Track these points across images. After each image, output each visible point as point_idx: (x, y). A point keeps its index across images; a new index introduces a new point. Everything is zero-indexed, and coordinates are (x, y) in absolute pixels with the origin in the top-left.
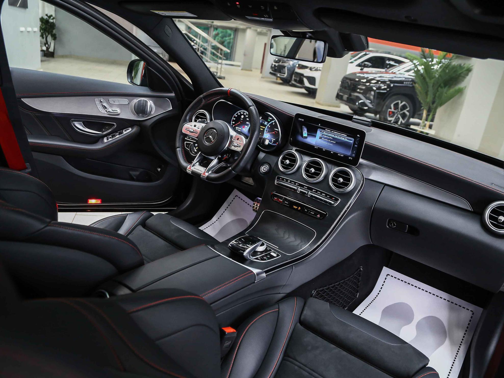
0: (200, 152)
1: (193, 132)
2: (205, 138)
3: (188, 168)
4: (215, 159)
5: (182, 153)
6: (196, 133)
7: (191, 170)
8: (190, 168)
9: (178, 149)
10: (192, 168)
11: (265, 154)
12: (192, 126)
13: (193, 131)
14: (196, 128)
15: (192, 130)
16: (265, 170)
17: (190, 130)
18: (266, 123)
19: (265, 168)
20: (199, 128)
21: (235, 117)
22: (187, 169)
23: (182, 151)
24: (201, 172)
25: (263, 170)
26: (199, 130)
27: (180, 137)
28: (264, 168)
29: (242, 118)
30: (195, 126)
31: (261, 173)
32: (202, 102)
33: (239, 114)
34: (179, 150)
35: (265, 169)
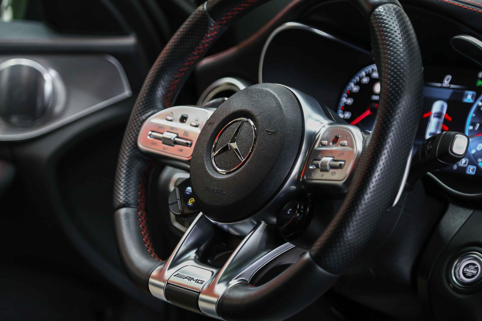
0: (201, 214)
1: (176, 143)
2: (213, 154)
3: (154, 278)
4: (255, 229)
5: (137, 223)
6: (187, 145)
7: (164, 281)
8: (160, 277)
9: (123, 211)
10: (168, 274)
11: (469, 212)
12: (171, 121)
13: (178, 137)
14: (185, 127)
15: (172, 136)
16: (473, 276)
17: (167, 135)
18: (469, 97)
19: (474, 265)
20: (197, 126)
21: (351, 95)
22: (151, 280)
23: (137, 217)
24: (199, 286)
25: (464, 274)
26: (198, 131)
27: (130, 166)
28: (467, 266)
29: (376, 95)
30: (183, 119)
31: (455, 289)
32: (206, 31)
33: (365, 80)
34: (127, 215)
35: (471, 271)
